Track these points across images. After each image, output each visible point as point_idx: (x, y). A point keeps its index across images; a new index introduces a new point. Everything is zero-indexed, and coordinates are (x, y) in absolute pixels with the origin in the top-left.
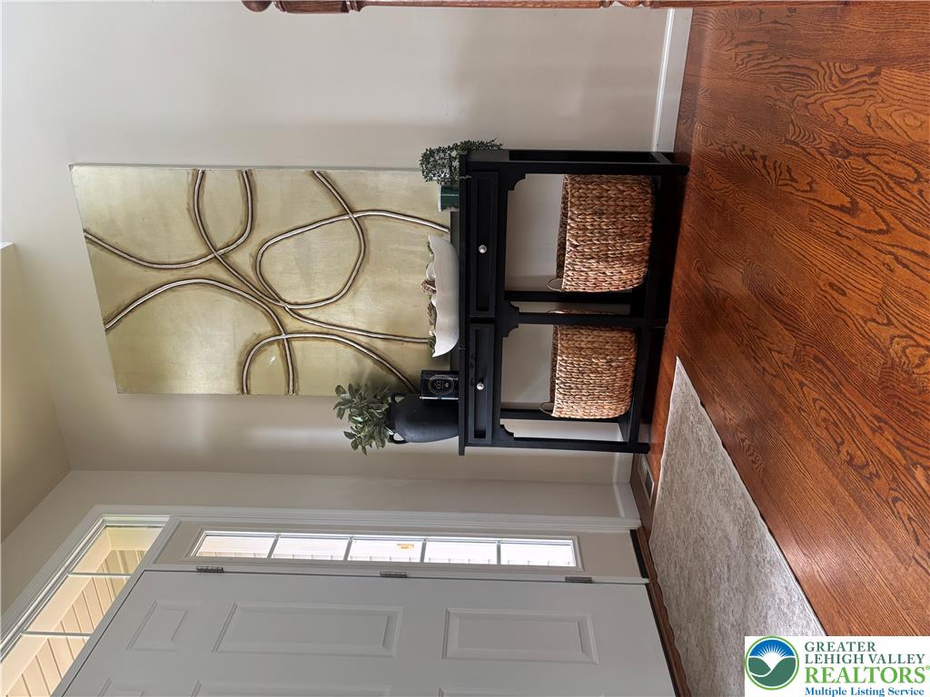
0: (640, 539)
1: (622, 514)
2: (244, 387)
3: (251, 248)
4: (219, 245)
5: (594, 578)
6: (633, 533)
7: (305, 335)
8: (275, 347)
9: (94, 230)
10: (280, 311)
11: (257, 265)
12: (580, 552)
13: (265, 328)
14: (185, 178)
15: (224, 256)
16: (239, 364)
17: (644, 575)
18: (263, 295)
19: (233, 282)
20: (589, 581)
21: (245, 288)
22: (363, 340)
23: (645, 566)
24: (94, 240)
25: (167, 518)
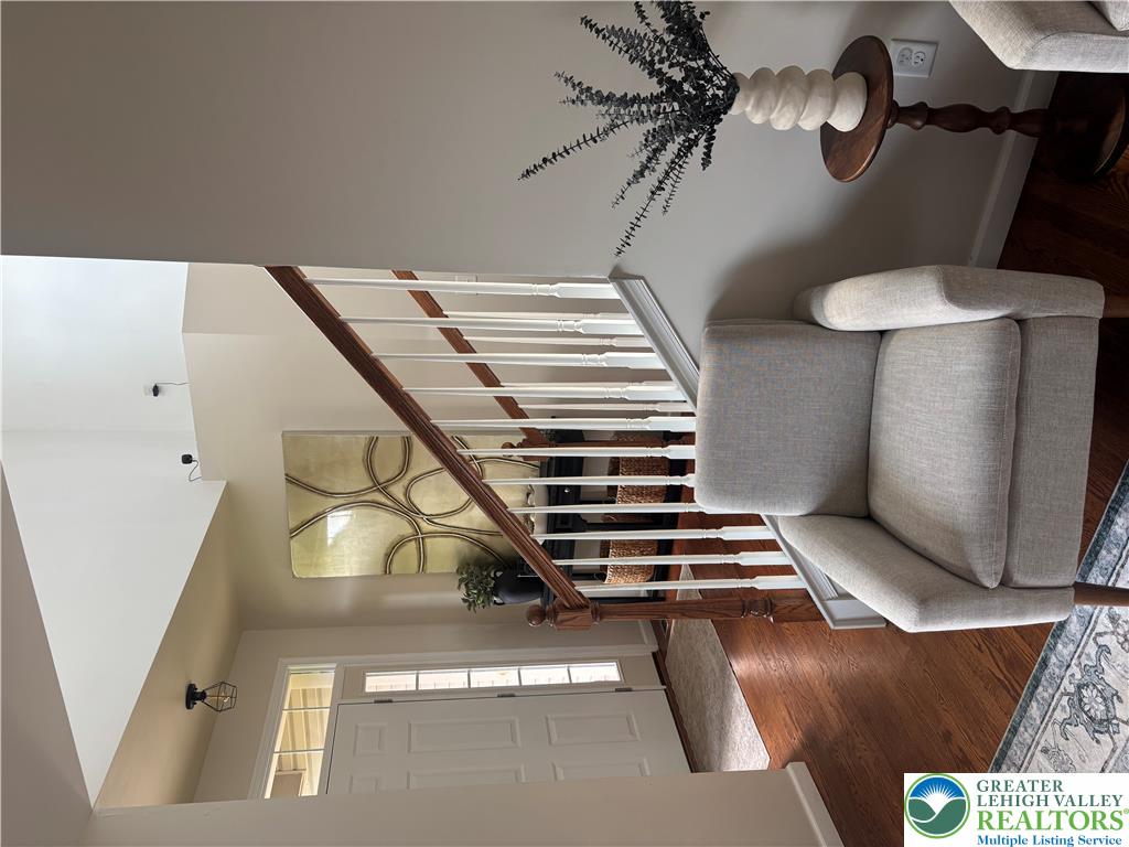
0: (659, 658)
1: (646, 641)
2: (387, 569)
3: (405, 482)
4: (382, 481)
5: (634, 688)
6: (654, 654)
7: (433, 534)
8: (413, 543)
9: (293, 474)
10: (420, 520)
11: (407, 493)
12: (622, 670)
13: (408, 530)
14: (363, 440)
15: (385, 488)
16: (386, 555)
17: (663, 684)
18: (409, 511)
19: (389, 503)
20: (629, 690)
21: (396, 507)
22: (475, 536)
23: (664, 678)
24: (291, 480)
25: (334, 666)
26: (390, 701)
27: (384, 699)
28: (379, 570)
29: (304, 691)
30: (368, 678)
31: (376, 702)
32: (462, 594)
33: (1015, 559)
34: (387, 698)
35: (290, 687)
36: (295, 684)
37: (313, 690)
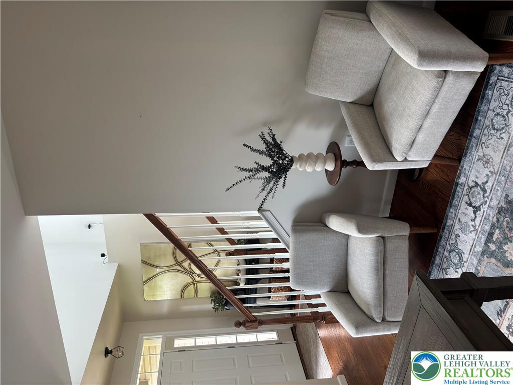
0: (294, 329)
2: (182, 296)
3: (189, 261)
4: (179, 261)
5: (283, 342)
6: (291, 328)
7: (201, 282)
8: (192, 285)
9: (144, 260)
11: (189, 266)
12: (278, 335)
13: (190, 280)
15: (181, 264)
16: (181, 290)
17: (295, 340)
18: (190, 273)
20: (281, 343)
21: (185, 271)
23: (295, 338)
24: (144, 262)
25: (162, 336)
26: (184, 351)
27: (182, 350)
28: (179, 296)
29: (149, 347)
30: (175, 341)
31: (179, 351)
32: (212, 305)
33: (386, 313)
34: (183, 349)
35: (144, 345)
36: (146, 344)
37: (153, 346)
